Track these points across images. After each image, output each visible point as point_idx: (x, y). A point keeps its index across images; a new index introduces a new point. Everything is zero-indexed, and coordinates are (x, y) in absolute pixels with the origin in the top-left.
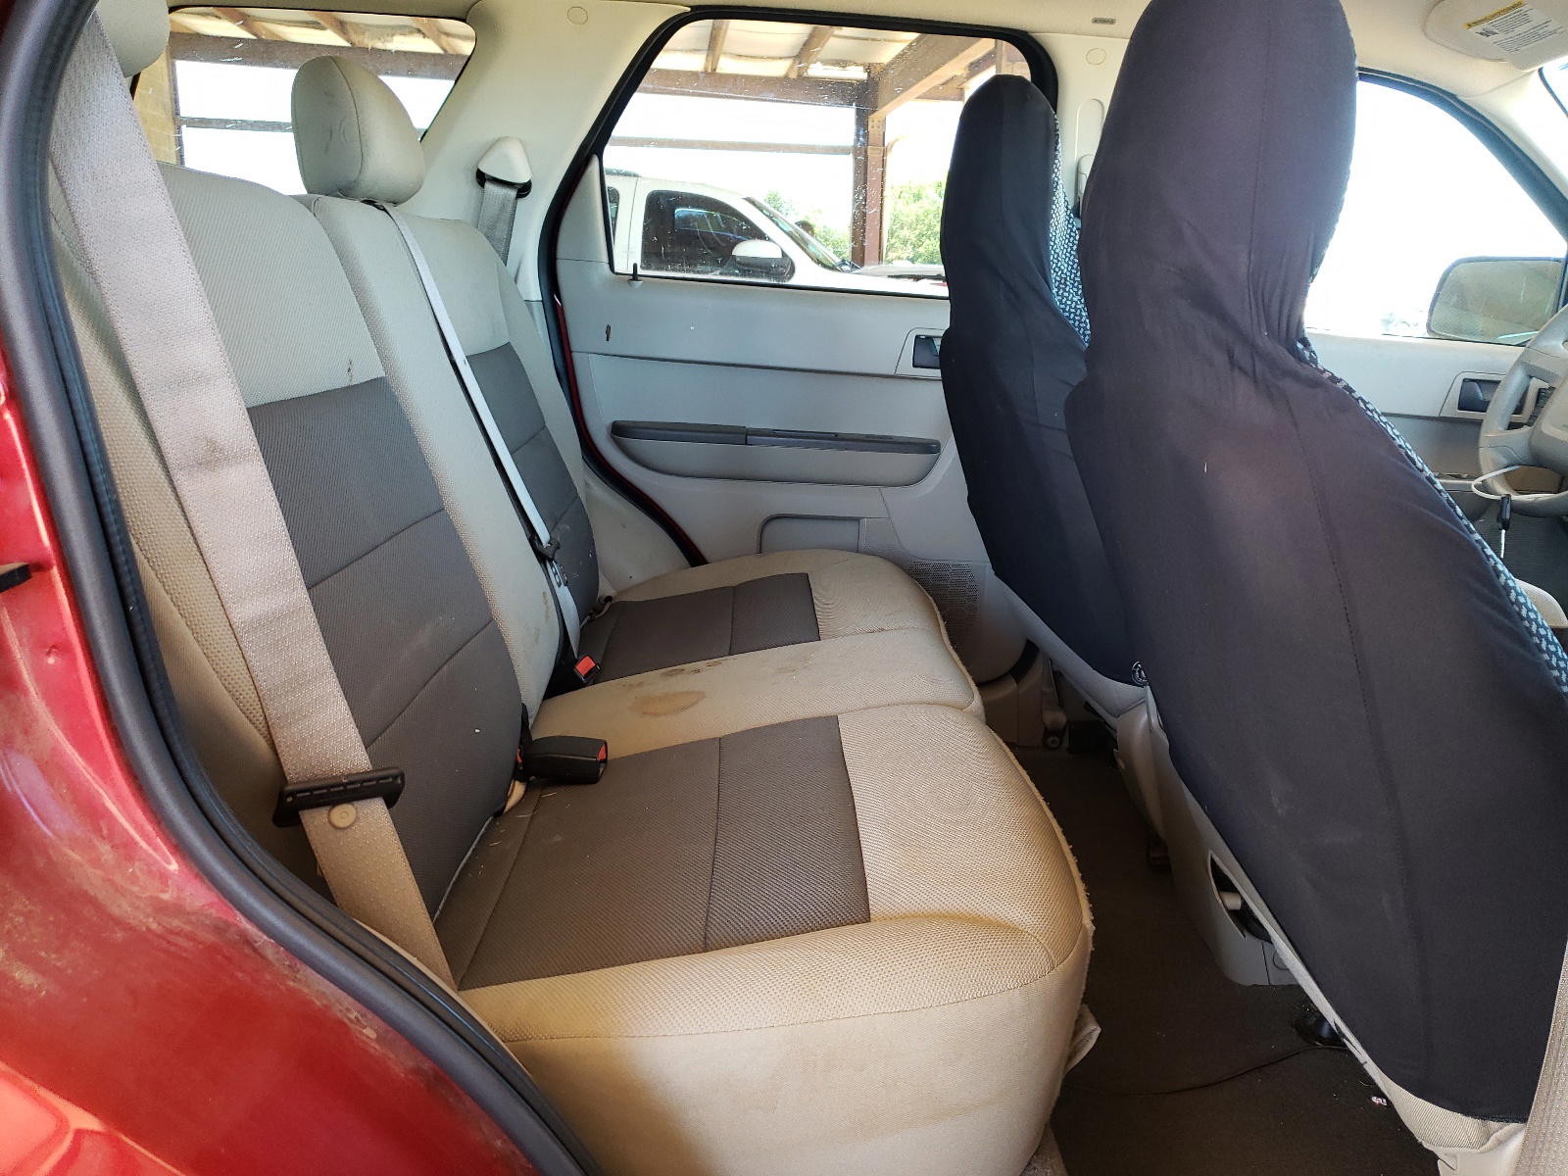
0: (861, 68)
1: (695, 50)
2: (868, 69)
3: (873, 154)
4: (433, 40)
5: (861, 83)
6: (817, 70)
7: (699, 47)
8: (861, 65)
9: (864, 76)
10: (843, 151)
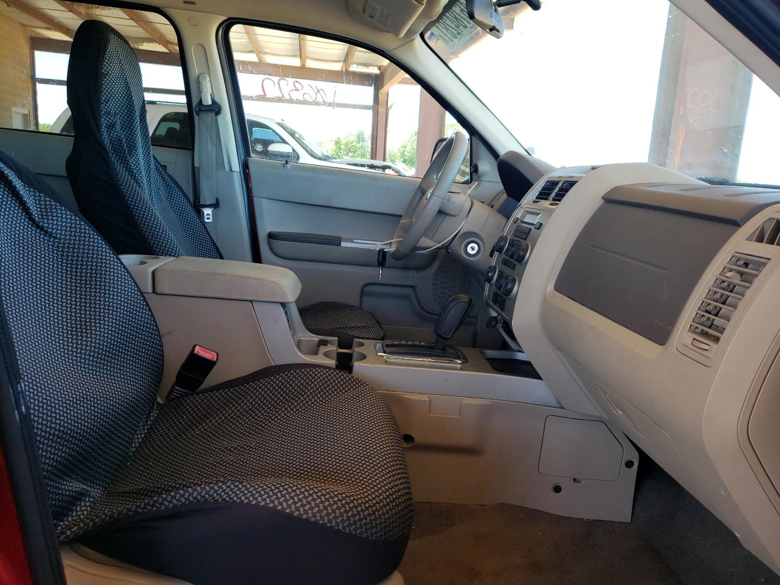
0: (376, 68)
1: (295, 56)
2: (380, 68)
3: (382, 110)
4: (162, 45)
5: (376, 75)
6: (354, 68)
7: (296, 54)
8: (377, 66)
9: (378, 72)
10: (366, 107)
